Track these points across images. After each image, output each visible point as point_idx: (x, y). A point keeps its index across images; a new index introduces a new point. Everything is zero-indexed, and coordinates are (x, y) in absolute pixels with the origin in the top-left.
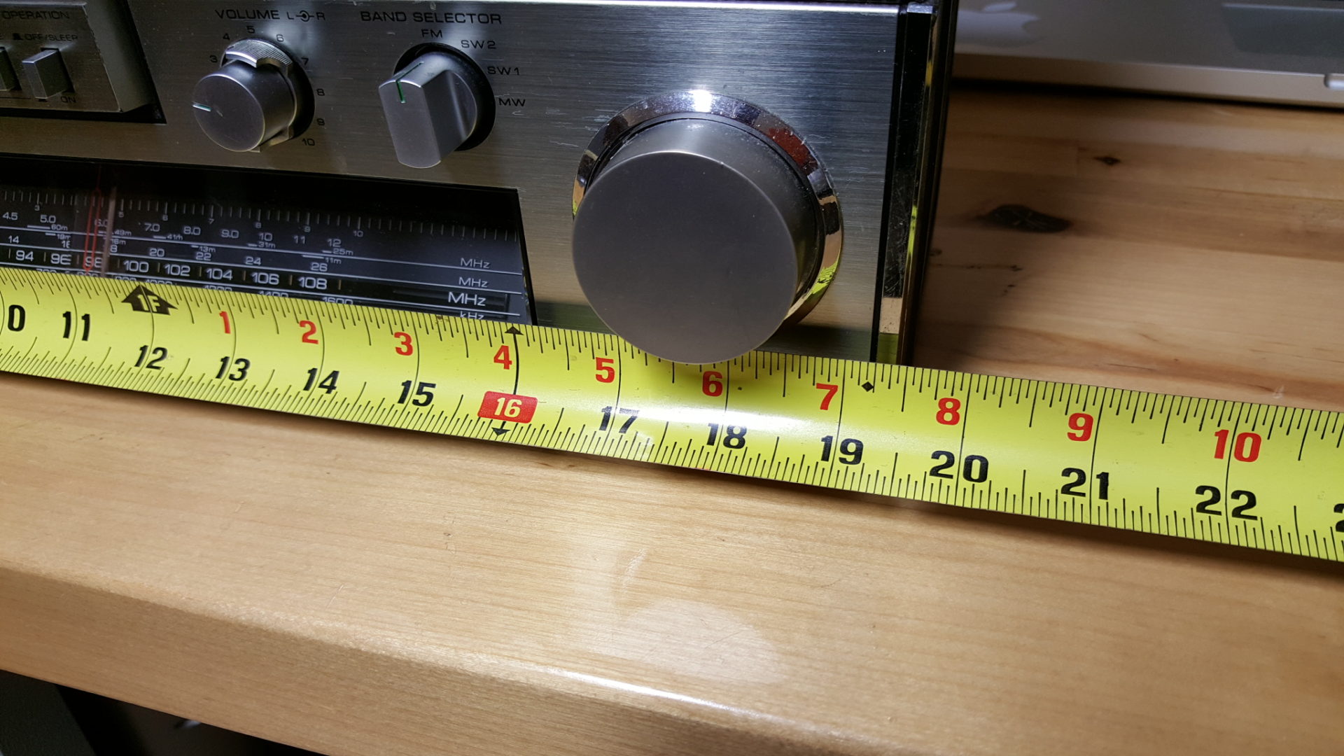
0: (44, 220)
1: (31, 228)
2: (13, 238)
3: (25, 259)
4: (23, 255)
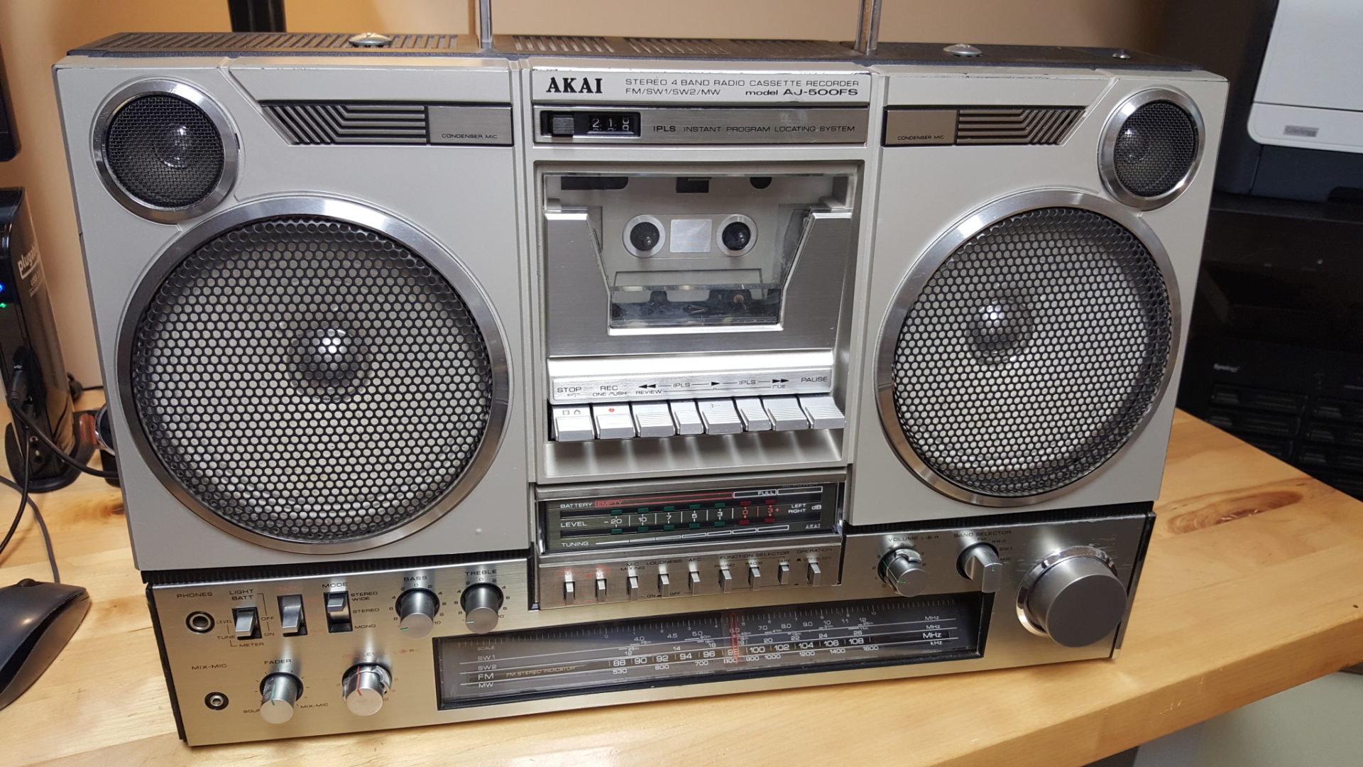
0: (694, 634)
1: (687, 640)
2: (676, 648)
3: (687, 658)
4: (685, 656)
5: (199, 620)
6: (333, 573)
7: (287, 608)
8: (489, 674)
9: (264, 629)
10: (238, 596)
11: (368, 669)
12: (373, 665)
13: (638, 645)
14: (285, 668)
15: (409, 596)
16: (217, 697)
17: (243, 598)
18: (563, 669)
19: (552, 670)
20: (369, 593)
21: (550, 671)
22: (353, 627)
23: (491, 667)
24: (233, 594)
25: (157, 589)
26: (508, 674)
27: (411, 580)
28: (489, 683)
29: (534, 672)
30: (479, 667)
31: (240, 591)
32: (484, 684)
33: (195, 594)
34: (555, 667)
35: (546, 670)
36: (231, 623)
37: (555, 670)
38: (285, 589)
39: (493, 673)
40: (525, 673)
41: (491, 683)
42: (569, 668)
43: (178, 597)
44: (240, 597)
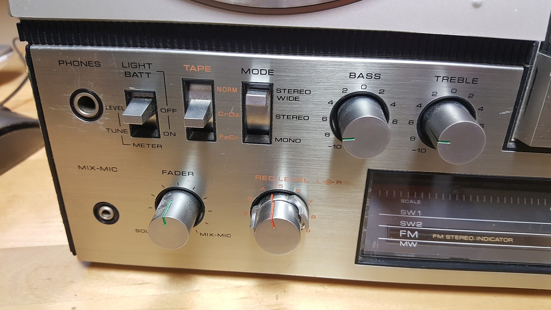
5: (87, 103)
6: (256, 52)
7: (193, 102)
8: (413, 231)
9: (163, 127)
10: (132, 71)
11: (283, 197)
12: (289, 194)
14: (186, 182)
15: (352, 101)
16: (107, 208)
17: (139, 75)
18: (500, 239)
19: (486, 239)
20: (300, 92)
21: (483, 239)
22: (273, 140)
23: (416, 224)
24: (127, 67)
25: (37, 50)
26: (434, 236)
27: (358, 78)
28: (412, 243)
29: (465, 238)
30: (402, 222)
31: (135, 64)
32: (406, 242)
33: (80, 63)
34: (489, 235)
35: (479, 237)
36: (122, 108)
37: (490, 239)
38: (193, 69)
39: (417, 231)
40: (454, 237)
41: (415, 243)
42: (506, 240)
43: (60, 63)
44: (135, 73)
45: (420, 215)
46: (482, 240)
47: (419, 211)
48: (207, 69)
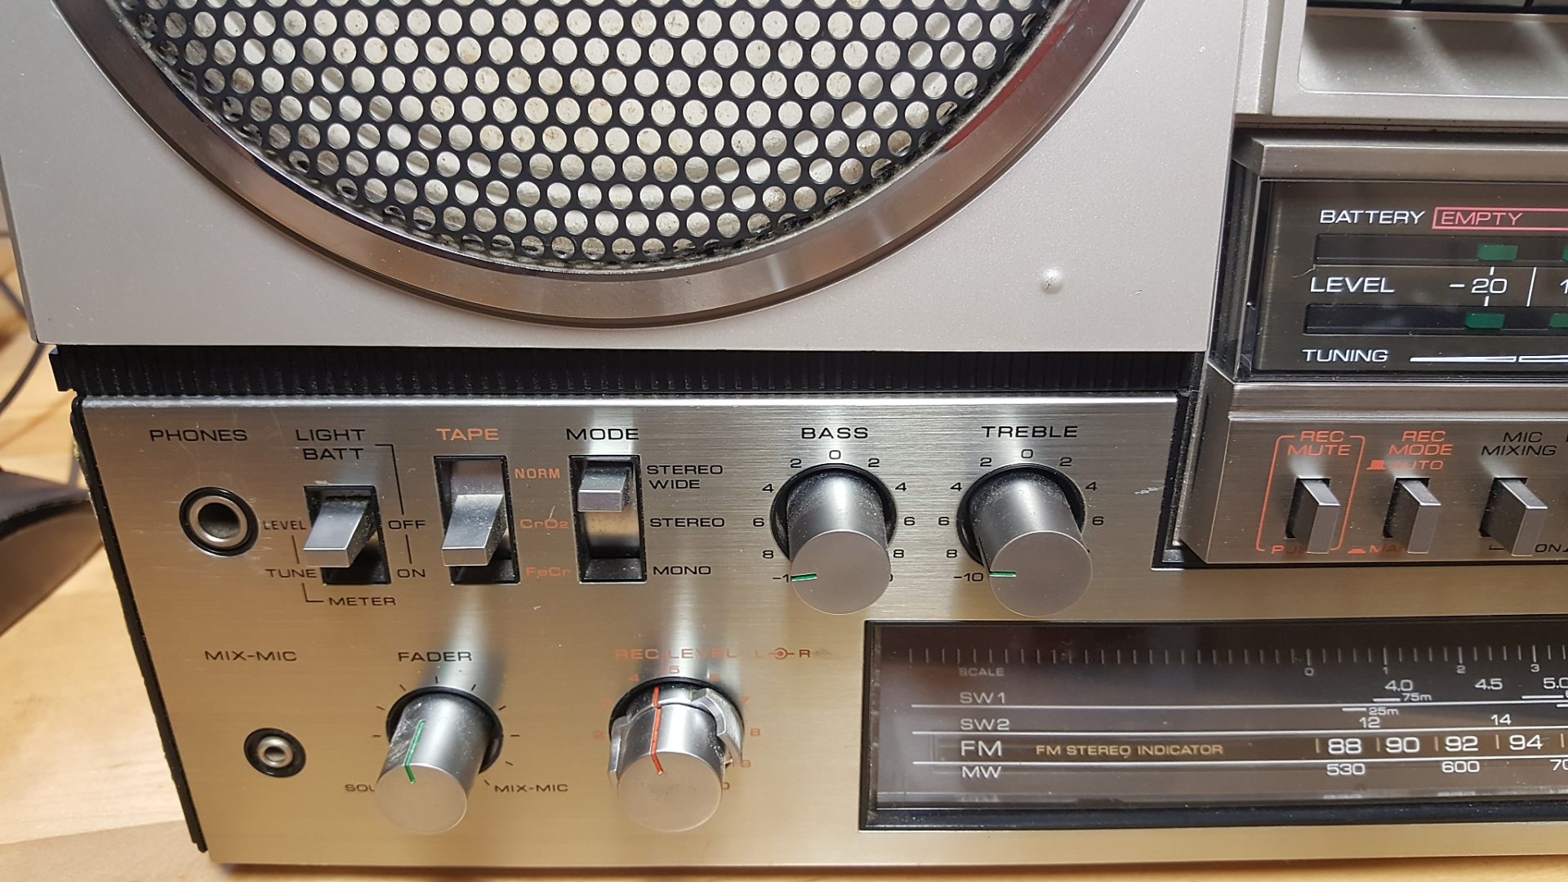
0: (1548, 685)
1: (1528, 699)
2: (1499, 719)
3: (1527, 747)
4: (1523, 742)
5: (218, 516)
6: (597, 394)
7: (462, 500)
8: (990, 741)
9: (395, 559)
10: (320, 446)
11: (682, 695)
12: (696, 685)
13: (1395, 701)
14: (458, 676)
15: (812, 487)
16: (276, 742)
17: (336, 454)
18: (1192, 750)
19: (1160, 750)
20: (700, 470)
21: (1154, 752)
22: (650, 571)
23: (996, 724)
24: (307, 440)
25: (97, 409)
26: (1039, 749)
27: (820, 438)
28: (991, 768)
29: (1111, 750)
30: (965, 722)
31: (327, 433)
32: (977, 768)
33: (199, 434)
34: (1167, 742)
35: (1144, 748)
36: (301, 525)
37: (1170, 750)
38: (458, 437)
39: (998, 740)
40: (1086, 751)
41: (996, 768)
42: (1206, 750)
43: (152, 436)
44: (326, 450)
45: (1003, 701)
46: (1151, 753)
47: (1002, 694)
48: (490, 434)
